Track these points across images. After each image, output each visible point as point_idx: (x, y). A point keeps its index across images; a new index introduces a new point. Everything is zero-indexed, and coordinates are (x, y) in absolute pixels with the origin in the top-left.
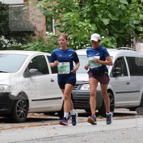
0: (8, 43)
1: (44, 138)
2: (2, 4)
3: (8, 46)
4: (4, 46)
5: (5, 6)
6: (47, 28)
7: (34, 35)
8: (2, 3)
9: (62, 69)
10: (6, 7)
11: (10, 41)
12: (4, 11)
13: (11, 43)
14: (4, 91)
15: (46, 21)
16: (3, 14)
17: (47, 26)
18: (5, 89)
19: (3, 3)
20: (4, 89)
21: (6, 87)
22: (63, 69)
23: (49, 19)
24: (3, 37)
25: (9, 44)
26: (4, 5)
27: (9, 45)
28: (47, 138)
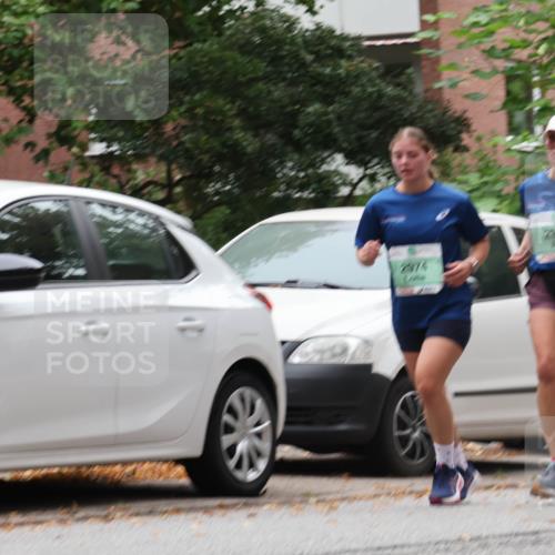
0: (361, 180)
1: (506, 536)
2: (336, 37)
3: (358, 192)
4: (345, 191)
5: (348, 44)
6: (510, 123)
7: (460, 149)
8: (334, 32)
9: (410, 275)
10: (352, 46)
11: (369, 172)
12: (344, 63)
13: (373, 178)
14: (347, 360)
15: (508, 93)
16: (341, 71)
17: (510, 117)
18: (351, 351)
19: (338, 33)
20: (345, 350)
21: (353, 344)
22: (413, 274)
23: (517, 87)
24: (339, 158)
25: (364, 184)
26: (344, 38)
27: (363, 189)
28: (517, 535)
